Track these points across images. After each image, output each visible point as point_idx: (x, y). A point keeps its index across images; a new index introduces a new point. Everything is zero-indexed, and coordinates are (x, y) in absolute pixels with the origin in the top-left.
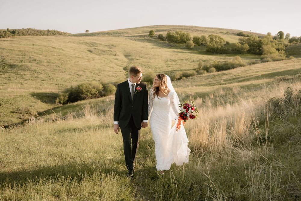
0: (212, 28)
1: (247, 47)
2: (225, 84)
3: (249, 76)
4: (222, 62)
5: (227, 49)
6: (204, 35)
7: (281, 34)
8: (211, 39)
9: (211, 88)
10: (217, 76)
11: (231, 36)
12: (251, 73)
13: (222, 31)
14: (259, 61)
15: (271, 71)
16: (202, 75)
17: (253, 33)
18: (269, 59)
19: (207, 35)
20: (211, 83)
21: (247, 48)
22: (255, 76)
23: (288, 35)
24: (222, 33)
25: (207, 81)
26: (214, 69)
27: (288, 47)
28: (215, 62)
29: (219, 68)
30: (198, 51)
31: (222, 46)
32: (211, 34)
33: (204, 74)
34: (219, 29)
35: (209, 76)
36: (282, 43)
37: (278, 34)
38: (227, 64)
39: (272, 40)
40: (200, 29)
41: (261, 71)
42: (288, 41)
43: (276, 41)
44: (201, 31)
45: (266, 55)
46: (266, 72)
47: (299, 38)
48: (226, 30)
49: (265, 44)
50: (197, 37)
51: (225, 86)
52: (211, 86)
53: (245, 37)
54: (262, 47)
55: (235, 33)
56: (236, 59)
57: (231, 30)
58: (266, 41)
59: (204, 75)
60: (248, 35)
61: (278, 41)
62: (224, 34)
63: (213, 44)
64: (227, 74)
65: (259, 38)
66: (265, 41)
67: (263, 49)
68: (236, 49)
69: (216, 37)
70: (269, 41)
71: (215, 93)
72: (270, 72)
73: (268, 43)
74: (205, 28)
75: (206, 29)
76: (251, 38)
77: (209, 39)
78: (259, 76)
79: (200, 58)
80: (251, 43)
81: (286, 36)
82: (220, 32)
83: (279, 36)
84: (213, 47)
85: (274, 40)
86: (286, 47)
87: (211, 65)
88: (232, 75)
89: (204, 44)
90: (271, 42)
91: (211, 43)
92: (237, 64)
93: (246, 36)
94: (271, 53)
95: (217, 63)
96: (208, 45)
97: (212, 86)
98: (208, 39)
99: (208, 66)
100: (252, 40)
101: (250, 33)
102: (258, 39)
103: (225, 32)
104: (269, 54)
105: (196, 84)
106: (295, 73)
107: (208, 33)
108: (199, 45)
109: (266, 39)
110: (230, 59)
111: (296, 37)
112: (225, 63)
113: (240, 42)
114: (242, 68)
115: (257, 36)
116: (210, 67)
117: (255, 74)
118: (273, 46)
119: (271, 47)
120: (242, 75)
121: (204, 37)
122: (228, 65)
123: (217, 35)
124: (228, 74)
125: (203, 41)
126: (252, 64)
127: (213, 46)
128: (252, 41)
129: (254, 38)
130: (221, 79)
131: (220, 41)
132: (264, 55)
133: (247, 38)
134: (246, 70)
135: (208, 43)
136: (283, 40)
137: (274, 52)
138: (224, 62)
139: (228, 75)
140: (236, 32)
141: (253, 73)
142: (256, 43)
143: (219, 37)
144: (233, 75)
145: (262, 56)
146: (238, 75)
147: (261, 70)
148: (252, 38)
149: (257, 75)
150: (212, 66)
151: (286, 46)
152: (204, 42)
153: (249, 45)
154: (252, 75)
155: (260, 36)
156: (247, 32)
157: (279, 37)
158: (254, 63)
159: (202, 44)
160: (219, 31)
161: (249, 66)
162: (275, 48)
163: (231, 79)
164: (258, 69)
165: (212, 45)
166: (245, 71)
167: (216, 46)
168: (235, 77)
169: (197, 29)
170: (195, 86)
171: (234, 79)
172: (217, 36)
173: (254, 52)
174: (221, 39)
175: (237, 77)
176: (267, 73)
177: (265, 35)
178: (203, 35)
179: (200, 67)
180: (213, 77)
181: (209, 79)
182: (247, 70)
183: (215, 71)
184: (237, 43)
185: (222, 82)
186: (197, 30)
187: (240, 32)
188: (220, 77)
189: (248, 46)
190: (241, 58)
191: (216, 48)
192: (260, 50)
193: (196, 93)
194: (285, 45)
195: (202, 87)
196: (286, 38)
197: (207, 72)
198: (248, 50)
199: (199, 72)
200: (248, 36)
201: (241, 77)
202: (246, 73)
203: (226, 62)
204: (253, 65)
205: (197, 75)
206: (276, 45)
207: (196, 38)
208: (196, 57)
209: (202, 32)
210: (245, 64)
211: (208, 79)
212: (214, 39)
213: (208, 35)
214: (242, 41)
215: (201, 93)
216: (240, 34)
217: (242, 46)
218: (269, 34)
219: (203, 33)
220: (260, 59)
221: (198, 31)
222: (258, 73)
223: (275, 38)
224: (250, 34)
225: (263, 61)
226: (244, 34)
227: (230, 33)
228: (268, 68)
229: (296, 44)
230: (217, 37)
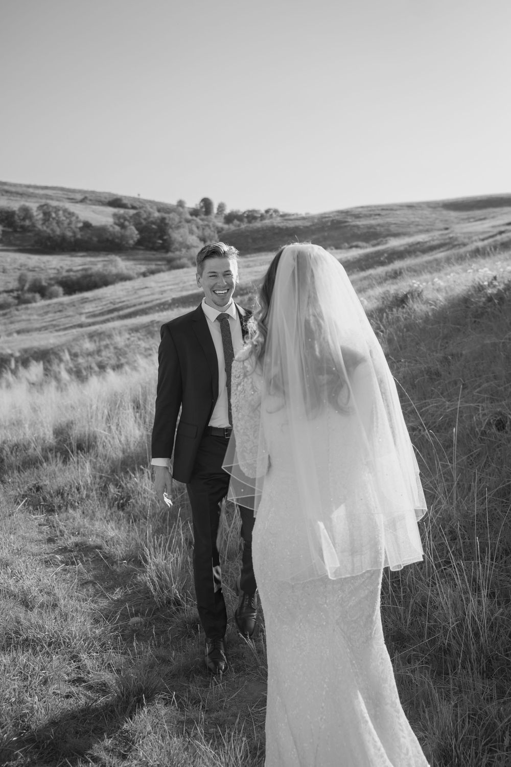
0: (46, 188)
1: (133, 233)
2: (94, 324)
3: (146, 303)
4: (77, 271)
5: (86, 239)
6: (27, 204)
7: (207, 203)
8: (45, 214)
9: (60, 336)
10: (68, 305)
11: (94, 207)
12: (149, 295)
13: (72, 196)
14: (163, 267)
15: (192, 290)
16: (29, 305)
17: (145, 200)
18: (184, 261)
19: (33, 205)
20: (54, 323)
21: (134, 236)
22: (158, 302)
23: (221, 207)
24: (72, 200)
25: (45, 320)
26: (60, 290)
27: (224, 232)
28: (61, 270)
29: (72, 286)
30: (15, 245)
31: (74, 232)
32: (43, 201)
33: (35, 301)
34: (62, 189)
35: (49, 305)
36: (211, 224)
37: (202, 204)
38: (91, 276)
39: (189, 217)
40: (13, 189)
41: (171, 290)
42: (222, 220)
43: (198, 219)
44: (17, 193)
45: (178, 253)
46: (181, 291)
47: (244, 213)
48: (80, 191)
49: (173, 226)
50: (10, 210)
51: (93, 328)
52: (57, 331)
53: (127, 210)
54: (169, 235)
55: (103, 199)
56: (111, 261)
57: (93, 192)
58: (177, 219)
59: (34, 305)
60: (135, 204)
61: (202, 220)
62: (77, 202)
63: (51, 227)
64: (92, 299)
65: (159, 211)
66: (173, 219)
67: (170, 237)
68: (108, 240)
69: (57, 209)
70: (183, 220)
71: (71, 346)
72: (190, 292)
73: (180, 224)
74: (29, 186)
75: (31, 190)
76: (140, 212)
77: (41, 216)
78: (168, 301)
79: (20, 261)
80: (141, 223)
81: (218, 209)
82: (66, 196)
83: (202, 208)
84: (52, 235)
85: (194, 218)
86: (220, 234)
87: (51, 279)
88: (104, 303)
89: (28, 226)
90: (188, 221)
91: (47, 223)
92: (113, 275)
93: (130, 206)
94: (188, 247)
95: (65, 274)
96: (39, 230)
97: (59, 330)
98: (38, 216)
99: (44, 284)
100: (145, 216)
101: (138, 200)
102: (157, 214)
103: (79, 197)
104: (184, 250)
105: (18, 329)
106: (241, 292)
107: (34, 200)
108: (15, 231)
109: (176, 214)
110: (97, 264)
111: (239, 211)
112: (84, 272)
113: (117, 221)
114: (128, 284)
115: (155, 207)
116: (50, 285)
117: (158, 298)
118: (191, 232)
119: (187, 233)
120: (128, 300)
121: (26, 211)
122: (93, 278)
123: (60, 204)
124: (95, 300)
125: (24, 219)
126: (148, 274)
127: (50, 232)
128: (145, 219)
129: (150, 214)
130: (81, 314)
131: (68, 221)
132: (173, 252)
133: (132, 212)
134: (136, 288)
135: (39, 226)
136: (212, 217)
137: (195, 244)
138: (83, 270)
139: (96, 302)
140: (106, 198)
141: (153, 294)
142: (153, 223)
143: (65, 211)
144: (108, 302)
145: (170, 255)
146: (118, 301)
147: (170, 287)
148: (145, 212)
149: (163, 300)
150: (53, 282)
151: (220, 231)
152: (27, 223)
153: (137, 229)
154: (152, 301)
155: (163, 209)
156: (130, 197)
157: (204, 210)
158: (153, 272)
159: (22, 227)
160: (64, 194)
161: (142, 278)
162: (197, 235)
163: (105, 312)
164: (164, 286)
165: (48, 231)
166: (136, 291)
167: (58, 231)
168: (112, 307)
169: (6, 188)
170: (15, 335)
171: (111, 311)
172: (59, 206)
173: (151, 245)
174: (72, 214)
175: (117, 306)
176: (185, 293)
177: (173, 205)
178: (24, 205)
179: (23, 286)
180: (61, 309)
181: (50, 315)
182: (138, 289)
183: (61, 295)
184: (111, 226)
185: (83, 319)
186: (7, 192)
187: (115, 197)
188: (77, 309)
189: (136, 232)
190: (123, 260)
191: (59, 236)
192: (164, 241)
193: (25, 351)
194: (217, 228)
195: (35, 335)
196: (217, 214)
197: (43, 296)
198: (136, 239)
199: (22, 297)
200: (133, 208)
201: (128, 307)
202: (136, 296)
203: (85, 270)
204: (152, 277)
205: (18, 304)
206: (198, 228)
207: (7, 212)
208: (9, 260)
209: (19, 196)
210: (131, 273)
211: (47, 313)
212: (54, 215)
213: (37, 205)
214: (122, 221)
215: (36, 350)
216: (116, 202)
217: (123, 231)
218: (181, 204)
219: (23, 199)
220: (164, 263)
221: (9, 194)
222: (165, 295)
223: (195, 213)
224: (138, 203)
225: (173, 265)
226: (125, 201)
227: (90, 200)
228: (185, 283)
229: (239, 226)
230: (59, 210)
